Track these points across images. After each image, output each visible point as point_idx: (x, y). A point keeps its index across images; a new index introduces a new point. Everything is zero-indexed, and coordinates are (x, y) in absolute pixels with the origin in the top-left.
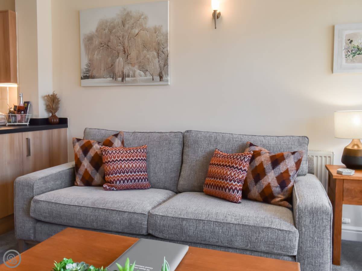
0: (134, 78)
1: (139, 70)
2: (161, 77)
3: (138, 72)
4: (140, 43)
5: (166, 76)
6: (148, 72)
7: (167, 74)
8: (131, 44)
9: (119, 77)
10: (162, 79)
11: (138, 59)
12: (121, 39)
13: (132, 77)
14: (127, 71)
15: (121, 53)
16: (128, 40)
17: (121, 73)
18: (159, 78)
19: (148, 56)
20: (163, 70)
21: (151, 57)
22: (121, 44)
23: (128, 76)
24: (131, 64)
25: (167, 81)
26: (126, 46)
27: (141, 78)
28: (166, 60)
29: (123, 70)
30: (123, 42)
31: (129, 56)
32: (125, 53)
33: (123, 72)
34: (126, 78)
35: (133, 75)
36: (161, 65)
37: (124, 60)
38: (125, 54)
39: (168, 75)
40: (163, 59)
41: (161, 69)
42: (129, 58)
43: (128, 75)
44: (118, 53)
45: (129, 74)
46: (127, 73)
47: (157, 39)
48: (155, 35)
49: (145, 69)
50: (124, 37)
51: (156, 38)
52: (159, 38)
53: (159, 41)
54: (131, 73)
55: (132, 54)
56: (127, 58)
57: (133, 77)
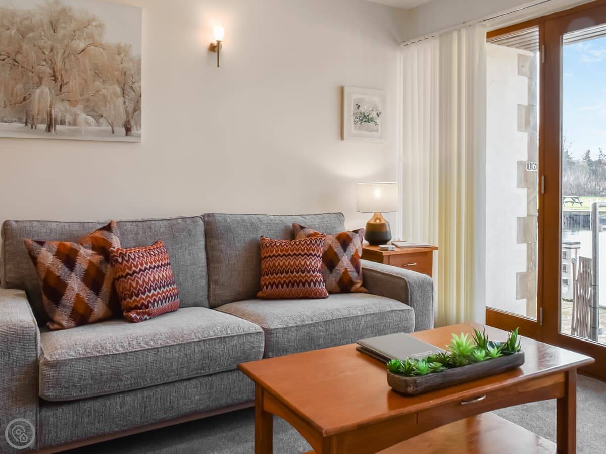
0: (75, 127)
1: (85, 113)
2: (128, 130)
3: (83, 116)
4: (88, 68)
5: (137, 127)
6: (103, 118)
7: (139, 124)
8: (70, 65)
9: (42, 123)
10: (129, 132)
11: (83, 94)
12: (46, 53)
13: (70, 124)
14: (60, 113)
15: (47, 80)
16: (64, 59)
17: (45, 116)
18: (123, 130)
19: (104, 91)
20: (132, 117)
21: (111, 94)
22: (47, 63)
23: (62, 123)
24: (69, 101)
25: (139, 136)
26: (58, 68)
27: (90, 128)
28: (138, 102)
29: (51, 111)
30: (51, 60)
31: (65, 86)
32: (55, 80)
33: (51, 115)
34: (57, 126)
35: (71, 122)
36: (128, 108)
37: (53, 91)
38: (56, 82)
39: (140, 126)
40: (132, 100)
41: (128, 116)
42: (64, 89)
43: (61, 120)
44: (41, 79)
45: (64, 119)
46: (59, 116)
47: (121, 66)
48: (119, 58)
49: (97, 113)
50: (54, 50)
51: (120, 63)
52: (125, 64)
53: (125, 70)
54: (68, 118)
55: (70, 83)
56: (60, 90)
57: (73, 126)
